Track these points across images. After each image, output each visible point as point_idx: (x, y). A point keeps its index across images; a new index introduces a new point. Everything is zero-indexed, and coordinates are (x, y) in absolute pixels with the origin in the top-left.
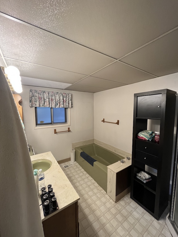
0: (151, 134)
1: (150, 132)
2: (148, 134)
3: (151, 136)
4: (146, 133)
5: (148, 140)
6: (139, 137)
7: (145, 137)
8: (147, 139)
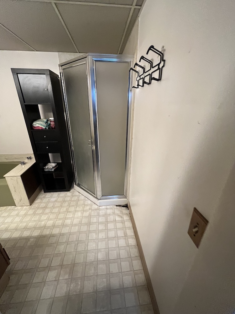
0: (47, 122)
1: (45, 120)
2: (43, 122)
3: (47, 124)
4: (41, 122)
5: (46, 129)
6: (35, 127)
7: (41, 126)
8: (44, 128)
